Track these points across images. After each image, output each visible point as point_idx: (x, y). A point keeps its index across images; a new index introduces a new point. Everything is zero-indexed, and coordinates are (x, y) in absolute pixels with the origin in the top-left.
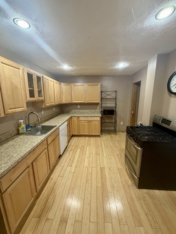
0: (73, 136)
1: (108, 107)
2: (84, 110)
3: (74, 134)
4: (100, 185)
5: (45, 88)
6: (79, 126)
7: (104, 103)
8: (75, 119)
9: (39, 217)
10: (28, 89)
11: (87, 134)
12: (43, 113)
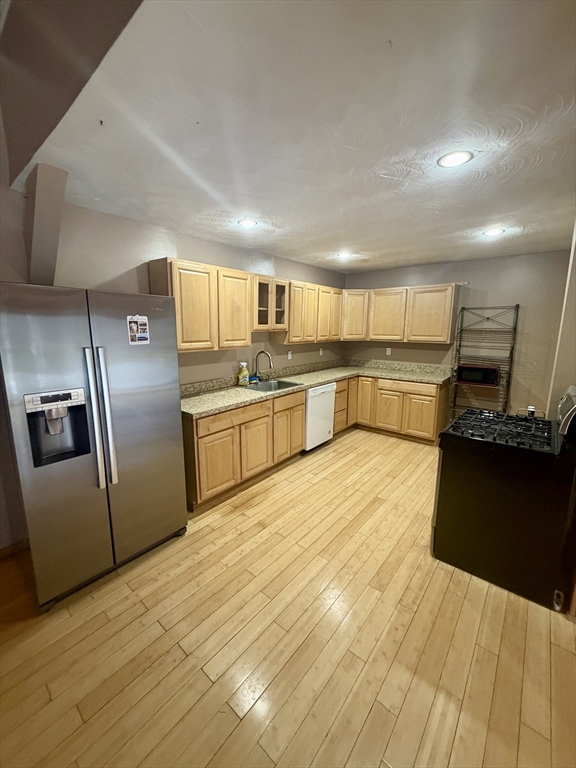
0: (356, 426)
1: (484, 359)
2: (401, 363)
3: (361, 421)
4: (350, 518)
5: (292, 305)
6: (374, 401)
7: (467, 346)
8: (368, 382)
9: (236, 508)
10: (256, 309)
11: (395, 428)
12: (290, 358)
